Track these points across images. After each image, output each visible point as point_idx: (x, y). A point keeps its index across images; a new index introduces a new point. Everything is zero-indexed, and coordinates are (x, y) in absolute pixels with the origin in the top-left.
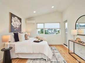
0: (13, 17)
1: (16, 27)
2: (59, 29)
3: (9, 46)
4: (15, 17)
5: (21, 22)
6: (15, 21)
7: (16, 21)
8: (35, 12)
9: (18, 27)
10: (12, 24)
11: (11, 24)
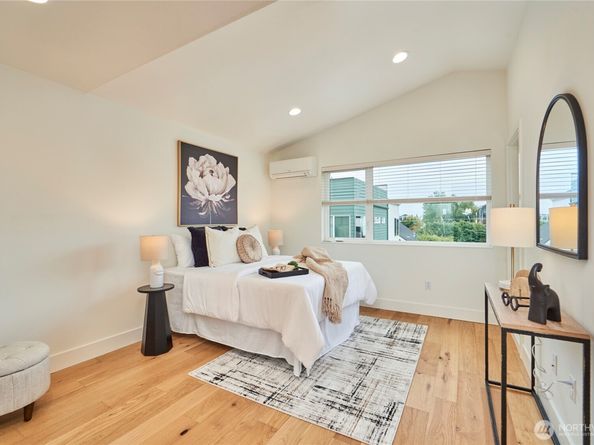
0: (192, 160)
1: (208, 201)
2: (484, 203)
3: (161, 277)
4: (202, 158)
5: (234, 172)
6: (202, 176)
7: (207, 172)
8: (295, 112)
9: (216, 199)
10: (189, 188)
11: (183, 191)
